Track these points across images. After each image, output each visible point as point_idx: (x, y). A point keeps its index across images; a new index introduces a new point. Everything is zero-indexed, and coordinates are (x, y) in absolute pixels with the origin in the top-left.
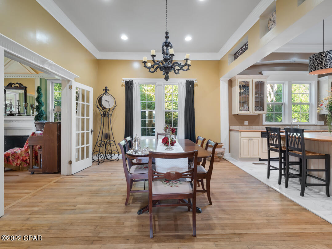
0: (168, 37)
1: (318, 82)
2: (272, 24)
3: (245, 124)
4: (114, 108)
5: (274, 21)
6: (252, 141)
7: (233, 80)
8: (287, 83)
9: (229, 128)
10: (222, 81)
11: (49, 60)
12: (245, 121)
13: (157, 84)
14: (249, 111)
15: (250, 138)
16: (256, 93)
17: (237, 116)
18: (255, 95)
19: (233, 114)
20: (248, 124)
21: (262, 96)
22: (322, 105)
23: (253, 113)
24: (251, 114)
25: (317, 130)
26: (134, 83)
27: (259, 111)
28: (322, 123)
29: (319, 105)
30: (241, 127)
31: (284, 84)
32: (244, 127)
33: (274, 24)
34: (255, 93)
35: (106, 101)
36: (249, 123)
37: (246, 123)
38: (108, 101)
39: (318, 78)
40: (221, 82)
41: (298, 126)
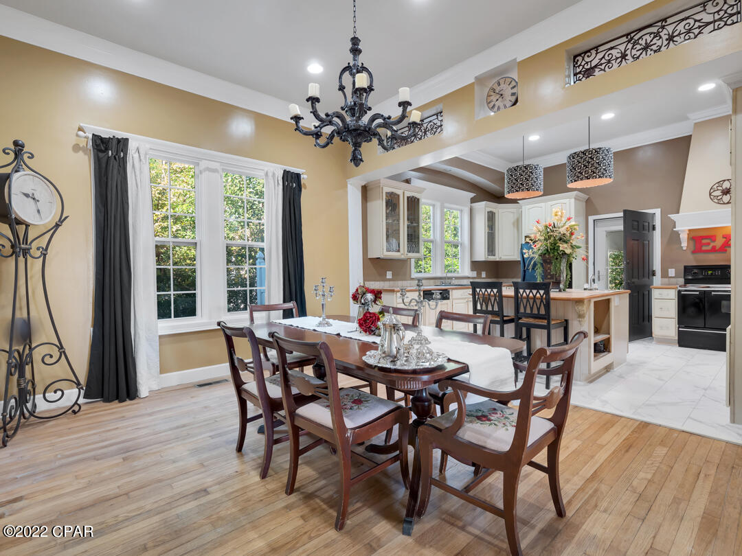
0: (360, 51)
1: (471, 210)
2: (497, 100)
4: (57, 226)
5: (502, 95)
7: (368, 188)
8: (438, 204)
10: (351, 184)
13: (203, 164)
14: (399, 251)
19: (369, 257)
26: (132, 146)
33: (500, 100)
35: (27, 195)
38: (34, 199)
39: (471, 203)
40: (349, 185)
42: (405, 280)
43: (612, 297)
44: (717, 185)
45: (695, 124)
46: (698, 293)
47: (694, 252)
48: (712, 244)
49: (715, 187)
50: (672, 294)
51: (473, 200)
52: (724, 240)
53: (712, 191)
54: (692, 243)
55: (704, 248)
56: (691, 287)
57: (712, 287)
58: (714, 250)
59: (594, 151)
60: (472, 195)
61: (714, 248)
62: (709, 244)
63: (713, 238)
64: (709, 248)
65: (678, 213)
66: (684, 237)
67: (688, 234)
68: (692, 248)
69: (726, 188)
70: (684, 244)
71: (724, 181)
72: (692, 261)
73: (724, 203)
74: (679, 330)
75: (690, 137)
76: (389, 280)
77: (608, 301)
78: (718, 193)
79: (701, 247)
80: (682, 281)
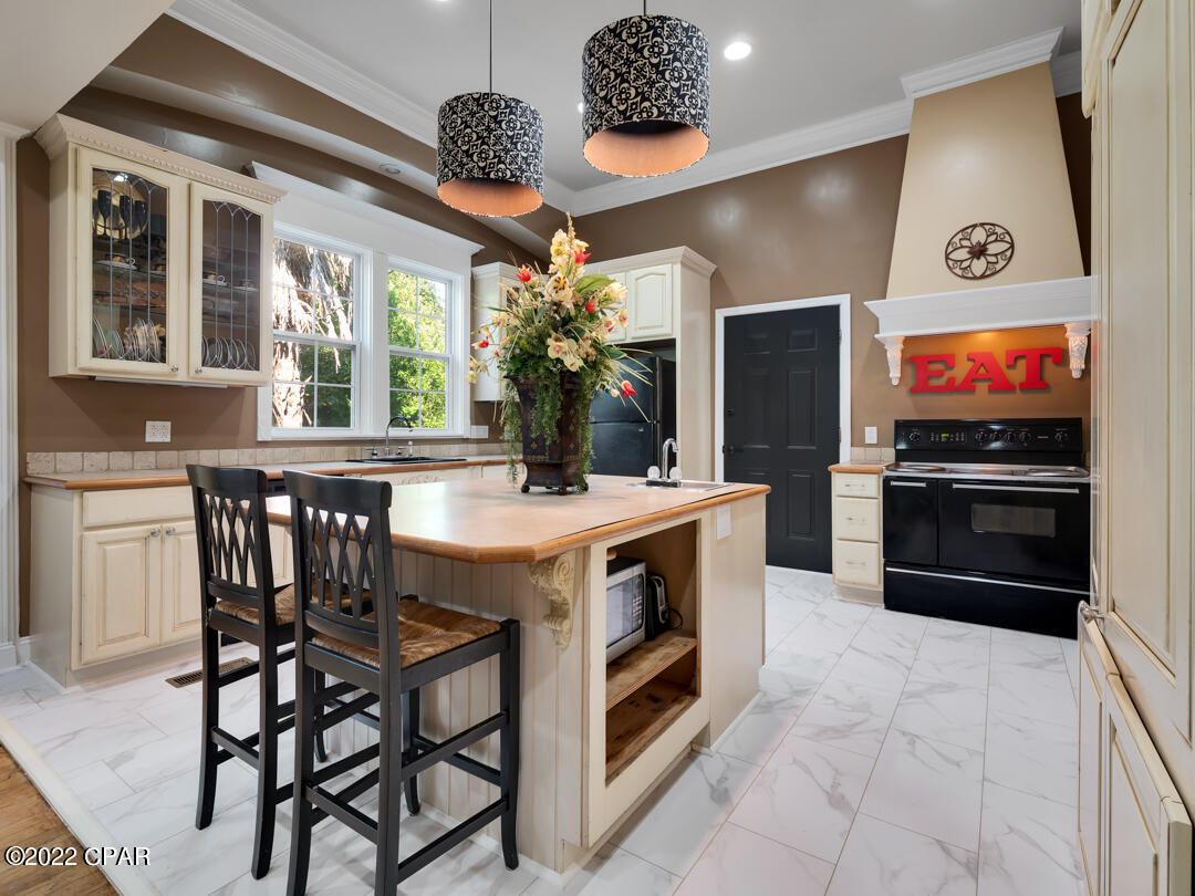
3: (149, 439)
6: (170, 540)
9: (23, 464)
12: (149, 423)
15: (157, 526)
16: (208, 267)
17: (85, 385)
18: (205, 275)
20: (168, 439)
21: (248, 289)
22: (485, 345)
23: (192, 373)
24: (182, 377)
25: (469, 459)
27: (232, 367)
28: (483, 432)
29: (476, 345)
30: (120, 458)
31: (358, 257)
32: (138, 454)
34: (206, 264)
36: (173, 434)
41: (410, 443)
42: (233, 446)
43: (704, 516)
44: (960, 236)
45: (916, 100)
46: (923, 485)
47: (913, 391)
48: (948, 374)
49: (956, 240)
50: (872, 486)
51: (477, 260)
52: (971, 364)
53: (950, 249)
54: (910, 370)
55: (934, 382)
56: (909, 469)
57: (951, 471)
58: (951, 387)
59: (644, 25)
60: (476, 247)
61: (951, 380)
62: (940, 374)
63: (949, 361)
64: (942, 381)
65: (884, 297)
66: (894, 355)
67: (903, 351)
68: (911, 382)
69: (979, 243)
70: (895, 373)
71: (974, 226)
72: (910, 409)
73: (975, 278)
74: (885, 570)
75: (905, 138)
76: (158, 447)
77: (692, 528)
78: (962, 254)
79: (926, 382)
80: (889, 454)
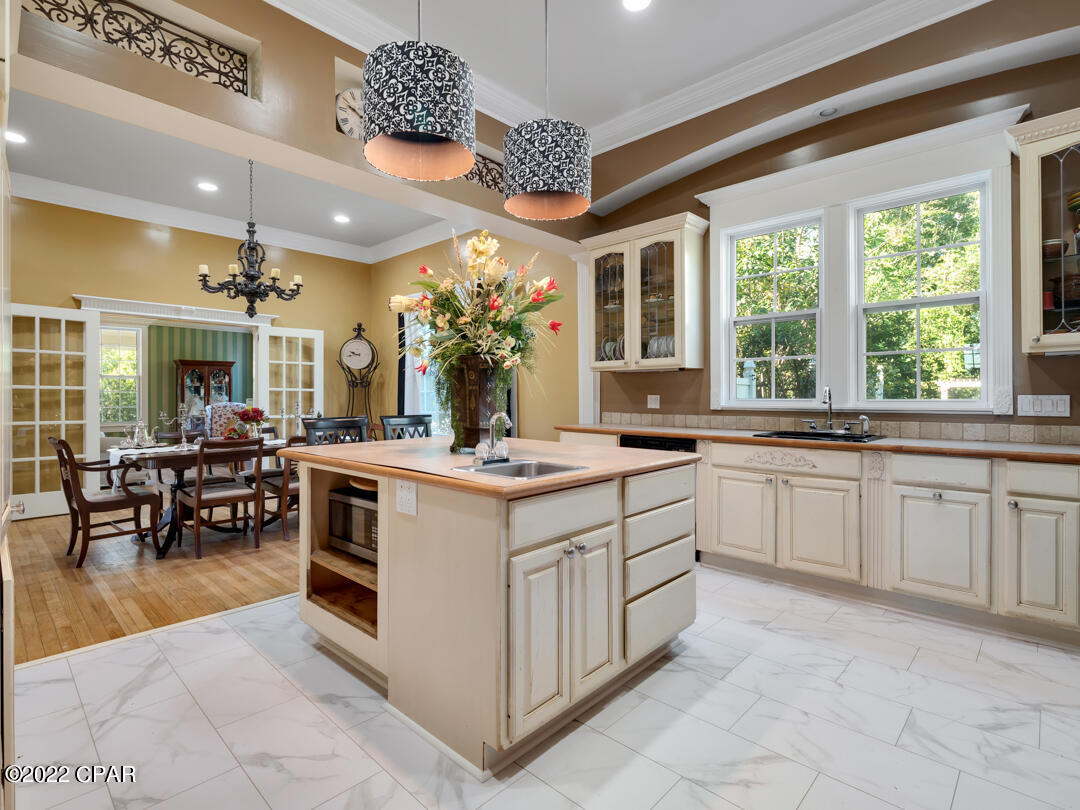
11: (183, 307)
37: (653, 401)
